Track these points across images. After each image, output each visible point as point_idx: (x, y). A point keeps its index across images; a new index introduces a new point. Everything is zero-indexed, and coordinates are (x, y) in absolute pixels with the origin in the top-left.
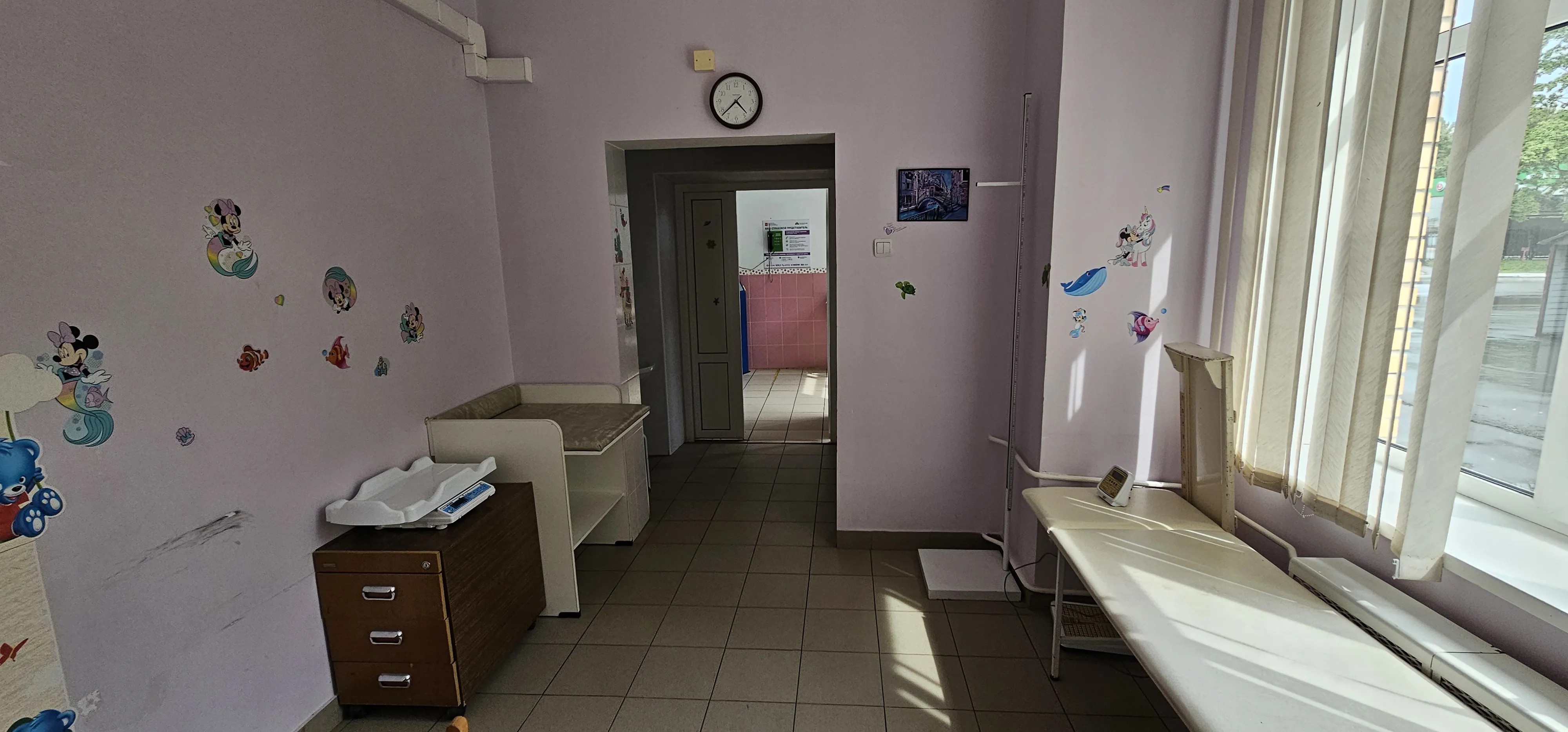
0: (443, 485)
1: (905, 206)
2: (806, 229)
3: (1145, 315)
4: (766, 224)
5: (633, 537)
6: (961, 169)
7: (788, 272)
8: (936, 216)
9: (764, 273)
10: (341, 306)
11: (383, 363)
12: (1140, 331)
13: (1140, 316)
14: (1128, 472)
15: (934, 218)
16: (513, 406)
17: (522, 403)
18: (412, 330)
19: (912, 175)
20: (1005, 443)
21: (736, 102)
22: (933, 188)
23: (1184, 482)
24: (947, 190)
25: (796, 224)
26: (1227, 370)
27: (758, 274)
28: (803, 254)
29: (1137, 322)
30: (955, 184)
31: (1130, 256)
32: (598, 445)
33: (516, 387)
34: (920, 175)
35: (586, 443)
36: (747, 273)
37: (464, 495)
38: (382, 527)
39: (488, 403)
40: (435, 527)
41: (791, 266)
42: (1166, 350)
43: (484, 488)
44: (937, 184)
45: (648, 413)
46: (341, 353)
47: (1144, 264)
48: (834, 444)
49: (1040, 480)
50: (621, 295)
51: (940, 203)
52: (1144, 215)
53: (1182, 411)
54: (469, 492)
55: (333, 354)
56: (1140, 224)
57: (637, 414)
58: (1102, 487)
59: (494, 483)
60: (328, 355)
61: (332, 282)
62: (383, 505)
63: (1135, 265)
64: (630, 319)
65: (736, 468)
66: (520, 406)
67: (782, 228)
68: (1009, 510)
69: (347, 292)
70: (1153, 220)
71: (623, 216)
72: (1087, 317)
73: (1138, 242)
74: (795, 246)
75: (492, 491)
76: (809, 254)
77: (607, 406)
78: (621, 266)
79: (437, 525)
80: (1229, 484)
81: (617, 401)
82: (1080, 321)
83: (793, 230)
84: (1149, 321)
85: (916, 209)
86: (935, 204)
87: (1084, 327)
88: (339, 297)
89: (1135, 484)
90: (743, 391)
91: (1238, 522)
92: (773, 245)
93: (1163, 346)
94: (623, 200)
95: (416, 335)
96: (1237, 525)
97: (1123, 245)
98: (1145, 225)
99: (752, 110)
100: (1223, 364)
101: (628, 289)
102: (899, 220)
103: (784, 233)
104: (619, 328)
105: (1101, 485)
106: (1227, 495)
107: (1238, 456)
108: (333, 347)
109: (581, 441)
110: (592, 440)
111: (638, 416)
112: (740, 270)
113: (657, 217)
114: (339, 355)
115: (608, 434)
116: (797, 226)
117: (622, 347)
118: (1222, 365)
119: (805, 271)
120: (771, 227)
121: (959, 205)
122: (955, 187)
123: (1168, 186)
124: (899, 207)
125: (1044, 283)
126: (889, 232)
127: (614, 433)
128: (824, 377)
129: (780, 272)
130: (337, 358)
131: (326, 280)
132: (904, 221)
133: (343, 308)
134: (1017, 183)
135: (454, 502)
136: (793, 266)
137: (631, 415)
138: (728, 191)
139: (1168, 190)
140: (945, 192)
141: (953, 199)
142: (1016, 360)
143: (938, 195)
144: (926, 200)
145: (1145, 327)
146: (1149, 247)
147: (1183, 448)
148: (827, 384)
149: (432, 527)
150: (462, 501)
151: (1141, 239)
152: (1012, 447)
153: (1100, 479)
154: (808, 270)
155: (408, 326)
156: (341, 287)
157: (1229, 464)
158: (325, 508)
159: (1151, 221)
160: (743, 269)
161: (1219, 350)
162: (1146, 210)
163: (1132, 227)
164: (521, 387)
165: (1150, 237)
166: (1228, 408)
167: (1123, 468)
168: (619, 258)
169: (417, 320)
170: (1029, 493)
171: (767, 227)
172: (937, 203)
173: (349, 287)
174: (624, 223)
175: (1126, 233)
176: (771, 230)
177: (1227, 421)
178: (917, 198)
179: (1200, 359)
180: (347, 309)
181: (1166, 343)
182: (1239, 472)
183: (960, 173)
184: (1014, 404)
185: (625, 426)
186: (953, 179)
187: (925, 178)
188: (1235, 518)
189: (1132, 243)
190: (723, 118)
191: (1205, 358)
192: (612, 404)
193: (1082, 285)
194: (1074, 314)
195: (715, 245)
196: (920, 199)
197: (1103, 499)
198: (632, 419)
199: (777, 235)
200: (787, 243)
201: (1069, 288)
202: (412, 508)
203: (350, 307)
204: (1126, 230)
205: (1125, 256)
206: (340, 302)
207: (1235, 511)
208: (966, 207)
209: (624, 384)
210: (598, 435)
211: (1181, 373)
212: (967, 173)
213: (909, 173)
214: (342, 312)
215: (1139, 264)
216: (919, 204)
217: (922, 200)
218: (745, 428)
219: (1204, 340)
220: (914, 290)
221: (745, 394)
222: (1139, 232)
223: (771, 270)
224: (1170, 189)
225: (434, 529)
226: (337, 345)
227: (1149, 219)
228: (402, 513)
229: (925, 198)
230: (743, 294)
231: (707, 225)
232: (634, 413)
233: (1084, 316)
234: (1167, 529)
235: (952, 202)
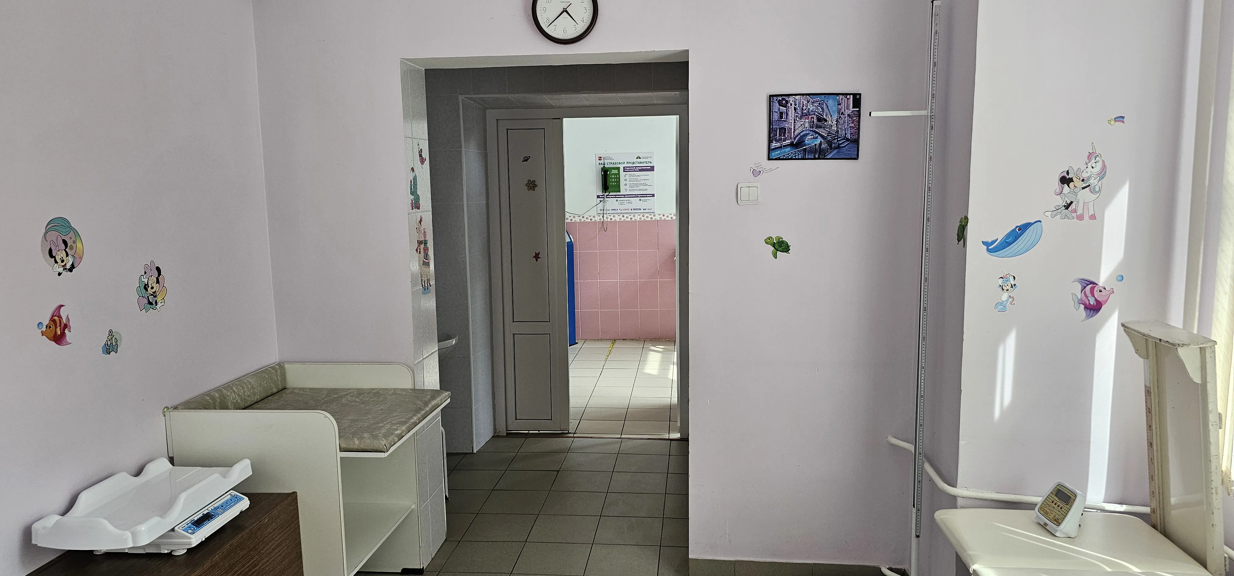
0: (183, 496)
1: (777, 141)
2: (650, 165)
3: (1094, 283)
4: (600, 158)
5: (424, 563)
6: (850, 94)
7: (627, 218)
8: (819, 154)
9: (597, 219)
10: (63, 266)
11: (113, 339)
12: (1089, 303)
13: (1089, 284)
14: (1078, 491)
15: (815, 156)
16: (275, 390)
17: (288, 386)
18: (152, 295)
19: (787, 102)
20: (911, 447)
21: (565, 11)
22: (813, 118)
23: (1154, 505)
24: (832, 120)
25: (637, 158)
26: (1208, 359)
27: (589, 220)
28: (645, 195)
29: (1085, 292)
30: (842, 113)
31: (1073, 206)
32: (383, 444)
33: (280, 368)
34: (797, 102)
35: (368, 442)
36: (576, 219)
37: (210, 509)
38: (103, 551)
39: (243, 388)
40: (171, 552)
41: (630, 211)
42: (1124, 330)
43: (235, 500)
44: (819, 114)
45: (449, 400)
46: (60, 326)
47: (1093, 217)
48: (685, 440)
49: (959, 499)
50: (417, 250)
51: (822, 137)
52: (1090, 154)
53: (1149, 411)
54: (215, 506)
55: (50, 327)
56: (1086, 166)
57: (434, 403)
58: (1043, 510)
59: (247, 492)
60: (44, 329)
61: (53, 235)
62: (106, 522)
63: (1080, 218)
64: (428, 280)
65: (558, 471)
66: (284, 391)
67: (620, 163)
68: (918, 536)
69: (71, 248)
70: (1103, 162)
71: (421, 151)
72: (1017, 284)
73: (1083, 188)
74: (637, 185)
75: (245, 504)
76: (653, 195)
77: (395, 392)
78: (417, 214)
79: (173, 549)
80: (1215, 511)
81: (409, 385)
82: (1008, 290)
83: (633, 166)
84: (1101, 291)
85: (791, 145)
86: (817, 138)
87: (1013, 298)
88: (62, 255)
89: (1086, 507)
90: (570, 367)
91: (1230, 562)
92: (608, 184)
93: (1120, 324)
94: (421, 129)
95: (156, 301)
96: (1228, 566)
97: (1064, 192)
98: (1093, 168)
99: (585, 21)
100: (1202, 351)
101: (425, 243)
102: (769, 159)
103: (622, 170)
104: (413, 293)
105: (1041, 508)
106: (1213, 525)
107: (1226, 473)
108: (52, 318)
109: (361, 438)
110: (375, 437)
111: (433, 406)
112: (567, 215)
113: (463, 149)
114: (58, 329)
115: (396, 430)
116: (639, 160)
117: (417, 313)
118: (1201, 353)
119: (647, 217)
120: (606, 162)
121: (848, 140)
122: (842, 116)
123: (1123, 117)
124: (770, 142)
125: (959, 241)
126: (756, 173)
127: (404, 428)
128: (672, 351)
129: (617, 218)
130: (56, 332)
131: (46, 233)
132: (776, 159)
133: (66, 269)
134: (923, 113)
135: (196, 519)
136: (633, 211)
137: (426, 404)
138: (553, 119)
139: (1123, 122)
140: (830, 122)
141: (840, 132)
142: (924, 338)
143: (820, 127)
144: (804, 133)
145: (1096, 300)
146: (1098, 194)
147: (1151, 460)
148: (675, 360)
149: (166, 552)
150: (207, 518)
151: (1087, 184)
152: (920, 454)
153: (1039, 500)
154: (652, 216)
155: (147, 290)
156: (65, 242)
157: (1214, 485)
158: (32, 525)
159: (1101, 162)
160: (570, 215)
161: (1195, 332)
162: (1093, 148)
163: (1075, 170)
164: (286, 366)
165: (1100, 182)
166: (1210, 409)
167: (1068, 485)
168: (416, 205)
169: (158, 282)
170: (942, 515)
171: (600, 162)
172: (819, 137)
173: (74, 242)
174: (422, 161)
175: (1068, 177)
176: (606, 166)
177: (1211, 427)
178: (793, 130)
179: (1170, 344)
180: (71, 270)
181: (1123, 321)
182: (1229, 495)
183: (848, 99)
184: (922, 396)
185: (418, 419)
186: (839, 107)
187: (803, 106)
188: (1225, 557)
189: (1076, 190)
190: (549, 31)
191: (1177, 342)
192: (403, 390)
193: (1010, 244)
194: (1000, 282)
195: (536, 186)
196: (796, 133)
197: (1044, 526)
198: (427, 409)
199: (614, 172)
200: (626, 182)
201: (993, 248)
202: (143, 528)
203: (74, 268)
204: (1068, 173)
205: (1067, 207)
206: (63, 261)
207: (1226, 547)
208: (856, 142)
209: (419, 362)
210: (383, 431)
211: (1146, 360)
212: (857, 100)
213: (783, 99)
214: (64, 273)
215: (1086, 217)
216: (795, 140)
217: (800, 134)
218: (571, 417)
219: (1176, 319)
220: (788, 247)
221: (571, 374)
222: (1085, 175)
223: (605, 216)
224: (1125, 120)
225: (170, 555)
226: (56, 316)
227: (1098, 158)
228: (129, 534)
229: (803, 131)
230: (570, 246)
231: (526, 160)
232: (430, 401)
233: (1013, 283)
234: (1131, 569)
235: (838, 136)
